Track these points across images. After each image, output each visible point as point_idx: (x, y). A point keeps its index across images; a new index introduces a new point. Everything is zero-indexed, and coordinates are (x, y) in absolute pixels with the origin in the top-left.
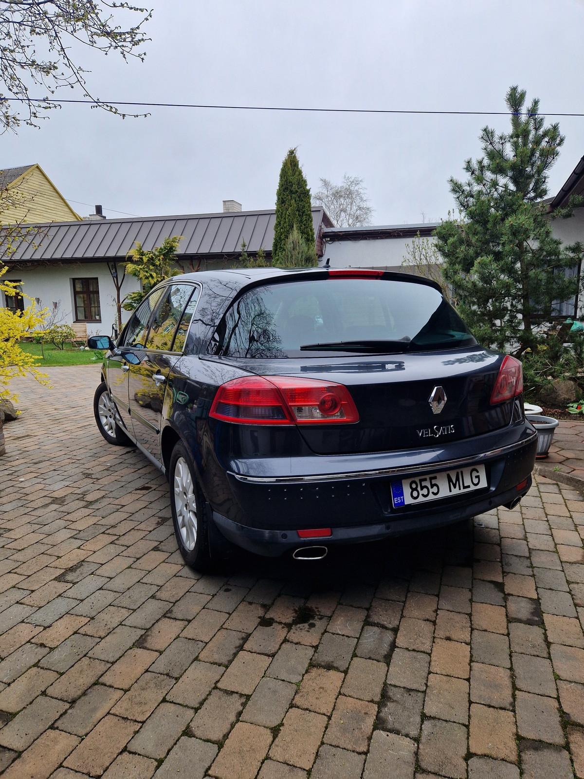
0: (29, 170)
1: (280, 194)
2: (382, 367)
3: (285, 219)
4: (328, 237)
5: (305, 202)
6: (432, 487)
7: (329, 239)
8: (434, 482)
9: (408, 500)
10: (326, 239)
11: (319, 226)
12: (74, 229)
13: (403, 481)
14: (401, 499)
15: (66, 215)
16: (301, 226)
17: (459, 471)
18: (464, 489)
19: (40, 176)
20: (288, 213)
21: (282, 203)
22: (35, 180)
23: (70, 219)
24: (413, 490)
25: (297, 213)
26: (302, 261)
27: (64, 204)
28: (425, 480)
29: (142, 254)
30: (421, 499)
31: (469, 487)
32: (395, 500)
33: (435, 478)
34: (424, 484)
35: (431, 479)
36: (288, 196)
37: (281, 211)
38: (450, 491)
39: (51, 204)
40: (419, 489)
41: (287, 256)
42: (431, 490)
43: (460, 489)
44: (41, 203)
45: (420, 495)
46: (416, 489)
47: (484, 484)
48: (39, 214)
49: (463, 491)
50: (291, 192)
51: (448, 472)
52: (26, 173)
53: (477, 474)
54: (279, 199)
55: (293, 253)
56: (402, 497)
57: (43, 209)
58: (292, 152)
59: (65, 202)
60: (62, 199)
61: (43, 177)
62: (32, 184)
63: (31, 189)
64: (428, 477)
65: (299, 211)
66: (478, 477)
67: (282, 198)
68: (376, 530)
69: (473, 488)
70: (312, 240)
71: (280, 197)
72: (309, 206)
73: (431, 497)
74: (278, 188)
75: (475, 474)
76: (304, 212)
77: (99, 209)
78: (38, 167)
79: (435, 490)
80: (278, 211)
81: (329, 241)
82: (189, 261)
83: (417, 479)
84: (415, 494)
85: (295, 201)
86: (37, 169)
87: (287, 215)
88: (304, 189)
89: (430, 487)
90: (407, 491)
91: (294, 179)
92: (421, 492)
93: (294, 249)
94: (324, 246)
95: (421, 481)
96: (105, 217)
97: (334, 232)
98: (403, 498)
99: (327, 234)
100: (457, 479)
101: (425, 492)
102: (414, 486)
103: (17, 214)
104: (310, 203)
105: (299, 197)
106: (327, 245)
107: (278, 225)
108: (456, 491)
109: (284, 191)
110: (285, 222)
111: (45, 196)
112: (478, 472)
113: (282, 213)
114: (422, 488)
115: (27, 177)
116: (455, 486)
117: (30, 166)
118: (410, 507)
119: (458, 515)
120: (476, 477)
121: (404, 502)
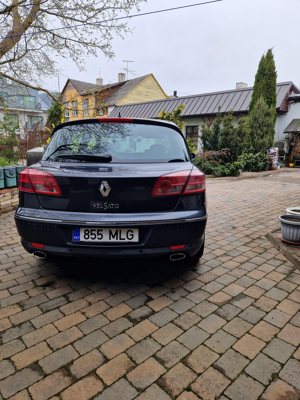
0: (148, 77)
1: (257, 76)
2: (96, 169)
3: (258, 91)
4: (292, 100)
5: (272, 79)
6: (98, 234)
7: (293, 101)
8: (100, 232)
9: (82, 239)
10: (291, 101)
11: (287, 94)
12: (167, 102)
13: (81, 229)
14: (78, 237)
15: (162, 97)
16: (267, 94)
17: (119, 230)
18: (120, 239)
19: (153, 79)
20: (260, 87)
21: (258, 82)
22: (149, 81)
23: (164, 98)
24: (86, 234)
25: (266, 87)
26: (262, 115)
27: (162, 92)
28: (95, 230)
29: (164, 114)
30: (90, 240)
31: (124, 239)
32: (74, 238)
33: (102, 230)
34: (93, 232)
35: (98, 231)
36: (261, 77)
37: (256, 86)
38: (110, 239)
39: (156, 92)
40: (90, 234)
41: (254, 113)
42: (97, 237)
43: (117, 239)
44: (152, 92)
45: (90, 238)
46: (88, 234)
47: (136, 239)
48: (150, 97)
49: (119, 240)
50: (264, 75)
51: (111, 229)
52: (146, 78)
53: (132, 234)
54: (256, 79)
55: (258, 111)
56: (79, 237)
57: (152, 95)
58: (270, 51)
59: (163, 91)
60: (162, 89)
61: (154, 79)
62: (148, 83)
63: (148, 86)
64: (97, 229)
65: (267, 86)
66: (133, 235)
67: (258, 79)
68: (64, 250)
69: (127, 240)
70: (274, 103)
71: (257, 78)
72: (275, 82)
73: (96, 240)
74: (256, 73)
75: (130, 233)
76: (270, 86)
77: (175, 93)
78: (152, 75)
79: (100, 236)
80: (255, 86)
81: (293, 102)
82: (208, 118)
83: (90, 229)
84: (87, 236)
85: (266, 80)
86: (151, 76)
87: (259, 89)
88: (272, 72)
89: (96, 235)
90: (82, 234)
91: (267, 67)
92: (91, 236)
93: (258, 109)
94: (289, 106)
95: (92, 230)
96: (177, 97)
97: (297, 97)
99: (292, 98)
100: (116, 233)
101: (93, 236)
102: (87, 232)
103: (141, 98)
104: (276, 80)
105: (268, 77)
106: (292, 105)
107: (253, 95)
108: (114, 240)
109: (260, 74)
110: (257, 93)
111: (154, 88)
112: (133, 232)
113: (257, 88)
114: (92, 234)
115: (147, 80)
116: (113, 237)
117: (149, 75)
118: (83, 243)
119: (114, 253)
120: (131, 235)
121: (79, 239)
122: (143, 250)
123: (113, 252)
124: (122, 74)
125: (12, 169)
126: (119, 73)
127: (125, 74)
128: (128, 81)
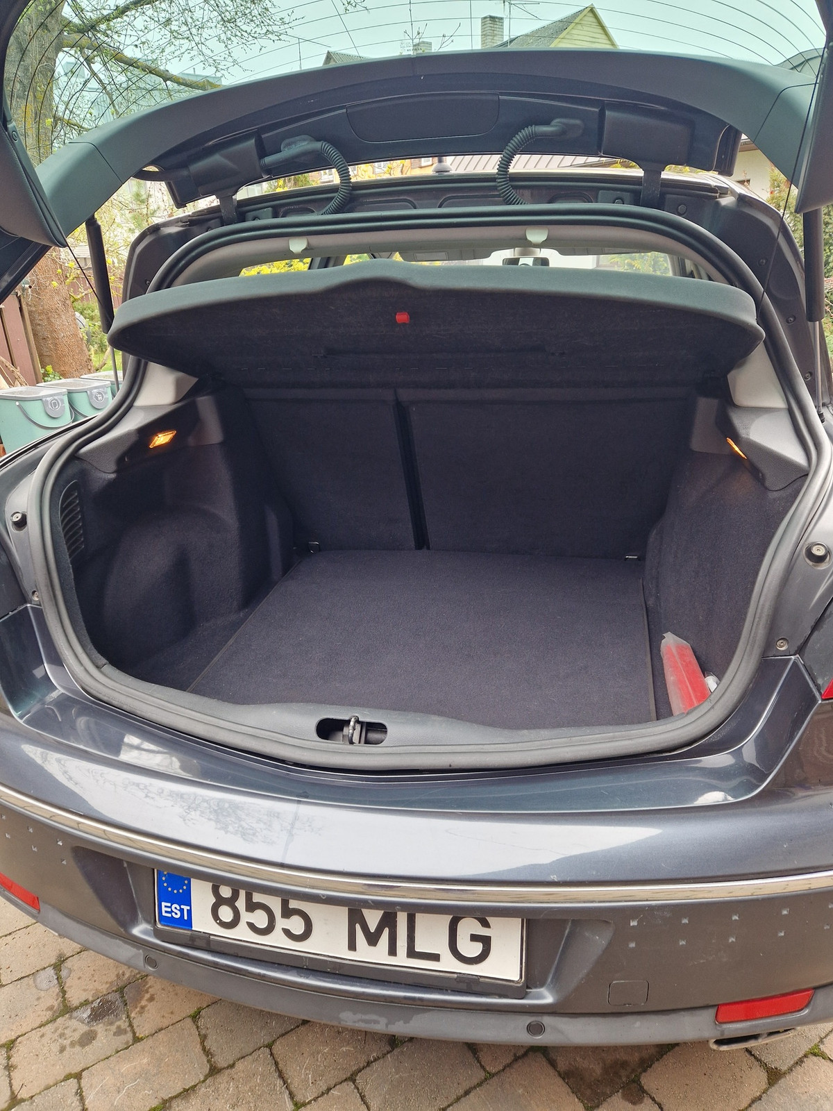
0: (578, 19)
6: (287, 914)
8: (295, 905)
9: (203, 922)
14: (182, 911)
22: (582, 33)
24: (220, 901)
30: (243, 935)
31: (436, 957)
32: (164, 909)
34: (259, 898)
38: (352, 946)
40: (241, 904)
42: (281, 923)
43: (393, 951)
45: (243, 925)
46: (231, 902)
49: (401, 960)
52: (573, 24)
53: (484, 932)
56: (186, 908)
66: (486, 941)
68: (122, 952)
69: (449, 964)
73: (276, 941)
75: (469, 928)
78: (592, 10)
79: (297, 925)
84: (226, 913)
89: (277, 912)
90: (202, 897)
92: (246, 917)
98: (189, 912)
100: (388, 924)
101: (260, 919)
102: (226, 892)
108: (373, 955)
112: (486, 924)
114: (251, 907)
115: (574, 32)
116: (373, 939)
117: (581, 12)
118: (205, 943)
119: (376, 1022)
120: (474, 938)
121: (189, 923)
122: (547, 1020)
123: (374, 1017)
124: (492, 18)
125: (95, 391)
126: (485, 18)
127: (502, 19)
128: (511, 42)
